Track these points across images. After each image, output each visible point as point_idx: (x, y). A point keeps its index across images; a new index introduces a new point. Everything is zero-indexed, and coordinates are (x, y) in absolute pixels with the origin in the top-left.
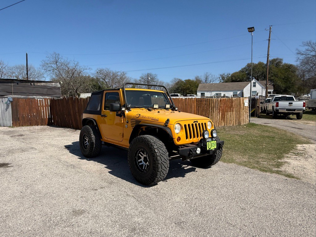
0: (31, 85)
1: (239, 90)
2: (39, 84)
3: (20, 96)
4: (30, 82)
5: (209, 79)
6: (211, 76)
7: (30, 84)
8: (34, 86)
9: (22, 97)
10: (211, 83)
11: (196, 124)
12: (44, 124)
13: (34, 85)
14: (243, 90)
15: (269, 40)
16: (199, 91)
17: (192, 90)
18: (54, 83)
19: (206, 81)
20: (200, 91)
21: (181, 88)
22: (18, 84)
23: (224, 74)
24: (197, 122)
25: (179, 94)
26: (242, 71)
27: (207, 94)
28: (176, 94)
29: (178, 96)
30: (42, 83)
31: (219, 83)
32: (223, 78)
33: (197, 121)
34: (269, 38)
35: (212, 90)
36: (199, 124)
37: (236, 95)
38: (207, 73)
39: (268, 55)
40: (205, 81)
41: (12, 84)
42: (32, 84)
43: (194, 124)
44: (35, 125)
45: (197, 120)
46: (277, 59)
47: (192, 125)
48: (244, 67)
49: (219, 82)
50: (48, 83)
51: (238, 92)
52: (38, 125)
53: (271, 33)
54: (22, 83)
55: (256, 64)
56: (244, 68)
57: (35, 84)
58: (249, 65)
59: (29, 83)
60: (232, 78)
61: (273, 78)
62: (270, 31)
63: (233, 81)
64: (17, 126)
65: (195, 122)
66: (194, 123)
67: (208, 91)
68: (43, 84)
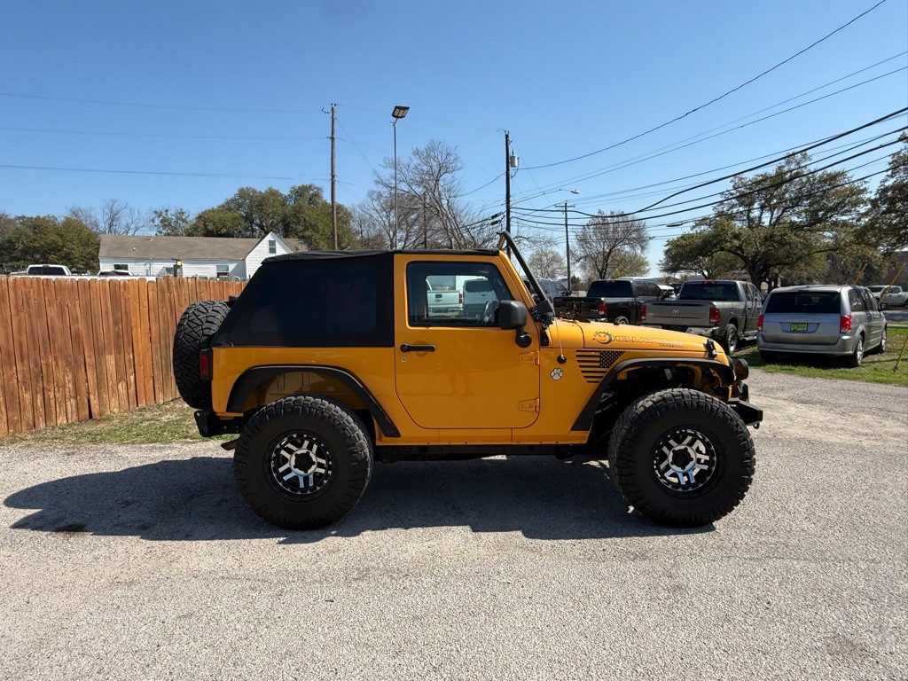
1: (231, 261)
5: (124, 223)
6: (127, 211)
10: (130, 234)
14: (244, 260)
15: (332, 139)
16: (107, 257)
17: (68, 254)
19: (111, 225)
20: (109, 257)
21: (23, 243)
23: (167, 211)
25: (64, 267)
26: (227, 207)
27: (136, 270)
28: (51, 266)
29: (61, 272)
31: (156, 235)
32: (166, 223)
34: (333, 133)
35: (152, 256)
37: (226, 274)
38: (114, 202)
39: (333, 176)
40: (107, 226)
46: (310, 187)
48: (232, 196)
49: (155, 232)
51: (232, 267)
53: (335, 121)
55: (260, 192)
56: (233, 201)
58: (243, 194)
60: (205, 226)
61: (310, 234)
62: (332, 117)
63: (209, 234)
67: (137, 260)
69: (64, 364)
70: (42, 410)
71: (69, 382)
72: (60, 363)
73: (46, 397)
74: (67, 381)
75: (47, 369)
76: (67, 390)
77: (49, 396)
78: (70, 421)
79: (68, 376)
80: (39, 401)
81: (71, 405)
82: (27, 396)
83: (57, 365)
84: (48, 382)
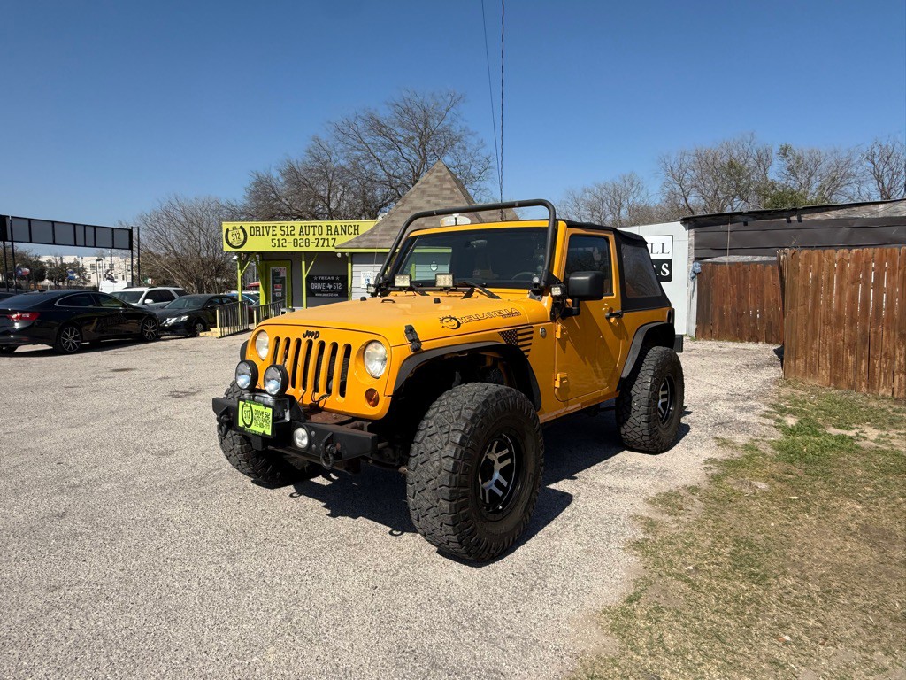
0: (789, 221)
2: (818, 216)
3: (749, 258)
4: (785, 214)
7: (785, 219)
8: (799, 225)
9: (755, 260)
11: (310, 343)
12: (774, 339)
13: (800, 221)
18: (881, 207)
22: (746, 224)
24: (316, 335)
30: (832, 212)
33: (317, 332)
36: (322, 344)
41: (729, 227)
42: (794, 218)
43: (304, 341)
44: (749, 341)
45: (318, 329)
47: (299, 342)
50: (856, 209)
52: (757, 342)
54: (761, 219)
57: (805, 217)
59: (783, 217)
64: (705, 339)
65: (309, 333)
66: (304, 336)
68: (832, 215)
69: (897, 336)
70: (865, 376)
71: (901, 355)
72: (892, 334)
73: (871, 364)
74: (898, 354)
75: (876, 338)
76: (897, 363)
77: (874, 364)
78: (896, 396)
79: (900, 349)
80: (863, 366)
81: (900, 379)
82: (851, 359)
83: (888, 335)
84: (876, 350)
